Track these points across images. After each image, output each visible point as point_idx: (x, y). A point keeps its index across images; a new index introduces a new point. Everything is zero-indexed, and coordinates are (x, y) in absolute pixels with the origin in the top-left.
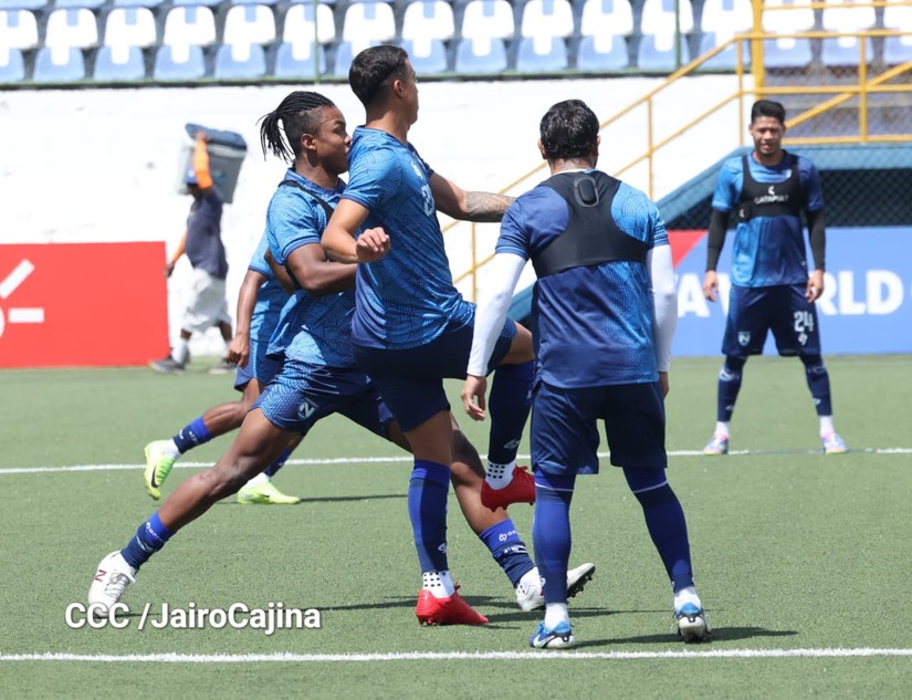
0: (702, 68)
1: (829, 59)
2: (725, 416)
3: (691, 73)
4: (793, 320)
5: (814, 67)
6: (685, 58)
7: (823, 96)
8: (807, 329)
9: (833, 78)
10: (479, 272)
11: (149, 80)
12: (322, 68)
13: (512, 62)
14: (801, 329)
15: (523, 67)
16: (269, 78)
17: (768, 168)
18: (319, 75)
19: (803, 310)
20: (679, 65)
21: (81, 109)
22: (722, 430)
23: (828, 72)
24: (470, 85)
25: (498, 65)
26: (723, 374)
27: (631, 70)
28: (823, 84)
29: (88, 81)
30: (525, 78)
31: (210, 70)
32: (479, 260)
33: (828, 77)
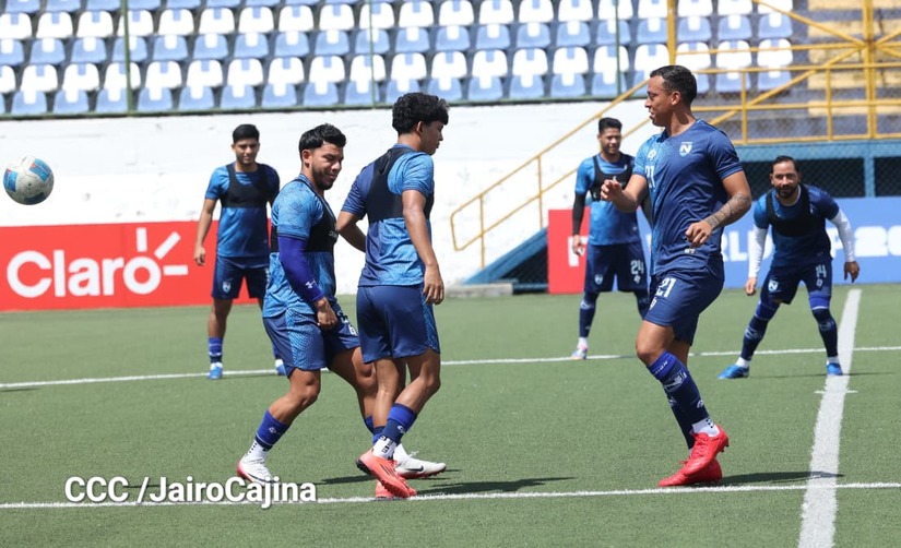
0: (635, 95)
1: (720, 88)
2: (585, 333)
3: (628, 99)
4: (630, 267)
5: (711, 93)
6: (624, 89)
7: (718, 113)
8: (640, 272)
9: (724, 101)
10: (486, 235)
11: (258, 108)
12: (377, 98)
13: (506, 92)
14: (636, 272)
15: (514, 96)
16: (341, 106)
17: (613, 163)
18: (375, 102)
19: (637, 259)
20: (620, 93)
21: (212, 128)
22: (582, 343)
23: (720, 97)
24: (478, 109)
25: (497, 95)
26: (583, 304)
27: (587, 97)
28: (717, 105)
29: (217, 109)
30: (515, 103)
31: (300, 100)
32: (486, 227)
33: (720, 100)
